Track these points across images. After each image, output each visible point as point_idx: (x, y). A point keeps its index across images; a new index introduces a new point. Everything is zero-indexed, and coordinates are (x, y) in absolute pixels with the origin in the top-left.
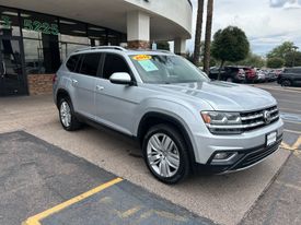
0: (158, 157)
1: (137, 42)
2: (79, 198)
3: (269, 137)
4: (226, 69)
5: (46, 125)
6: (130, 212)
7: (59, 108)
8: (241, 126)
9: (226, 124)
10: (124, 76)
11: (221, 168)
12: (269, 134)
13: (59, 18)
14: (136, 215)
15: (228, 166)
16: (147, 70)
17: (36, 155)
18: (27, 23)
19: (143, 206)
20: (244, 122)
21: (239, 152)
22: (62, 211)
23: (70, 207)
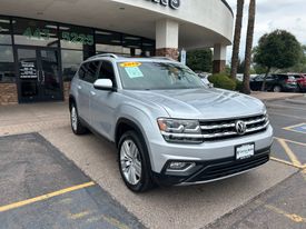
0: (128, 163)
1: (165, 49)
2: (44, 197)
3: (238, 149)
4: (274, 76)
5: (60, 128)
6: (80, 215)
7: (71, 110)
8: (200, 136)
9: (183, 132)
10: (107, 83)
11: (177, 178)
12: (240, 146)
13: (95, 29)
14: (84, 218)
15: (185, 178)
16: (131, 76)
17: (34, 155)
18: (65, 35)
19: (95, 211)
20: (204, 131)
21: (197, 163)
22: (21, 207)
23: (31, 204)
